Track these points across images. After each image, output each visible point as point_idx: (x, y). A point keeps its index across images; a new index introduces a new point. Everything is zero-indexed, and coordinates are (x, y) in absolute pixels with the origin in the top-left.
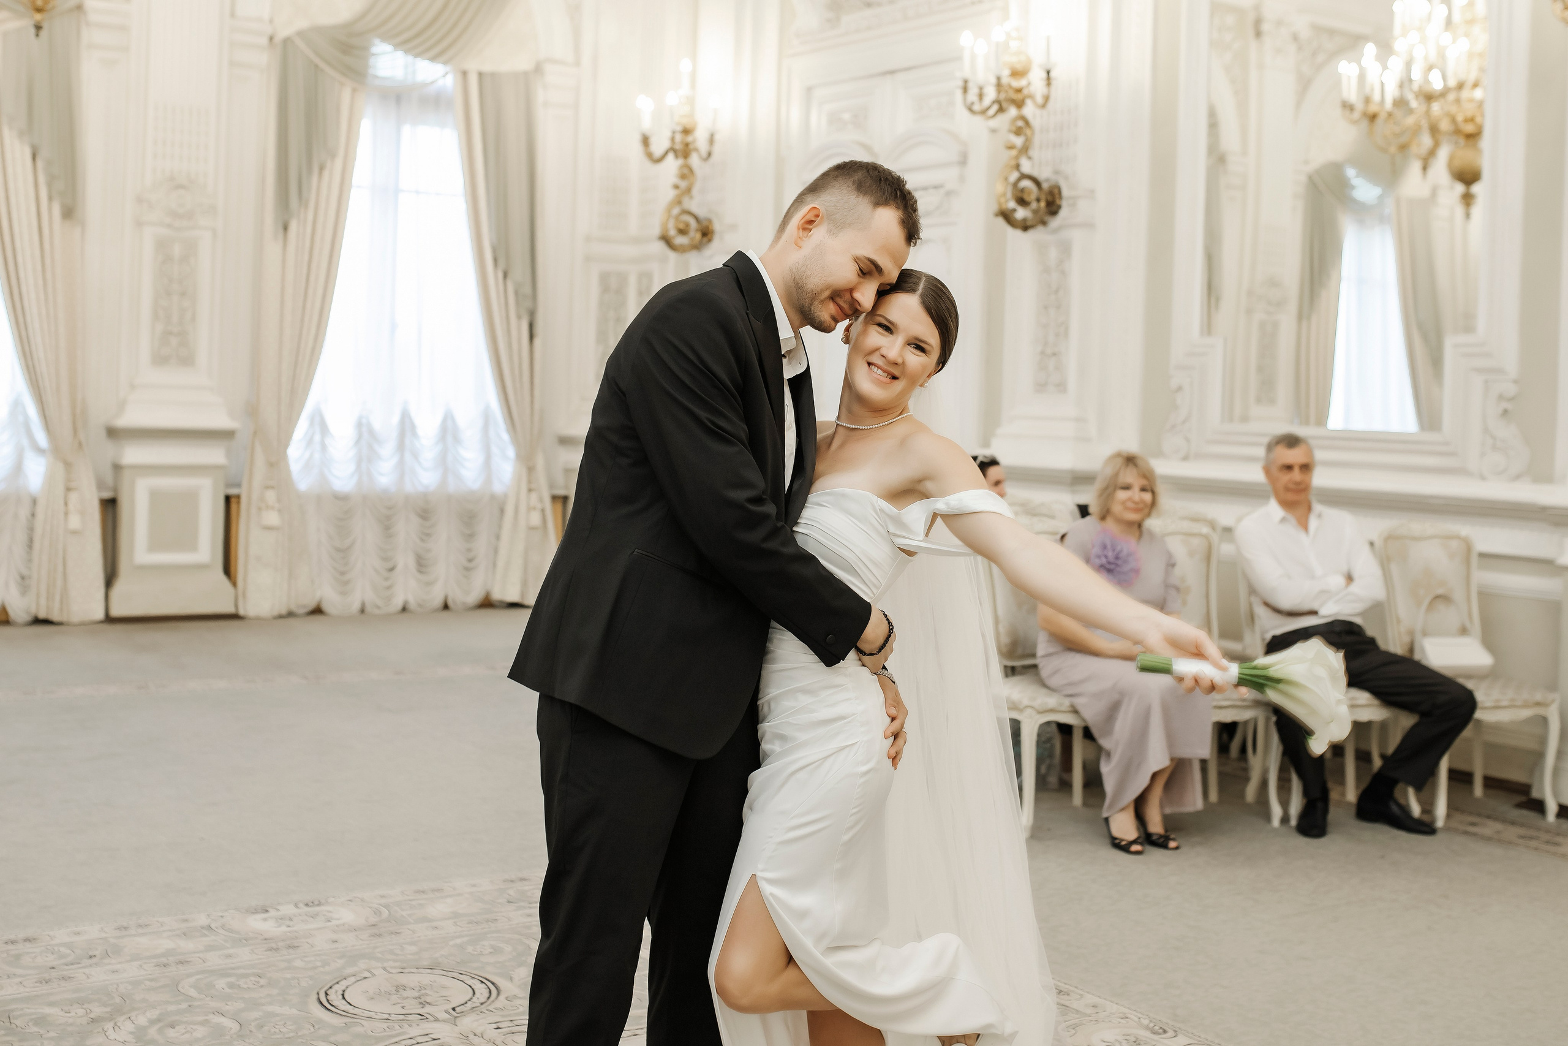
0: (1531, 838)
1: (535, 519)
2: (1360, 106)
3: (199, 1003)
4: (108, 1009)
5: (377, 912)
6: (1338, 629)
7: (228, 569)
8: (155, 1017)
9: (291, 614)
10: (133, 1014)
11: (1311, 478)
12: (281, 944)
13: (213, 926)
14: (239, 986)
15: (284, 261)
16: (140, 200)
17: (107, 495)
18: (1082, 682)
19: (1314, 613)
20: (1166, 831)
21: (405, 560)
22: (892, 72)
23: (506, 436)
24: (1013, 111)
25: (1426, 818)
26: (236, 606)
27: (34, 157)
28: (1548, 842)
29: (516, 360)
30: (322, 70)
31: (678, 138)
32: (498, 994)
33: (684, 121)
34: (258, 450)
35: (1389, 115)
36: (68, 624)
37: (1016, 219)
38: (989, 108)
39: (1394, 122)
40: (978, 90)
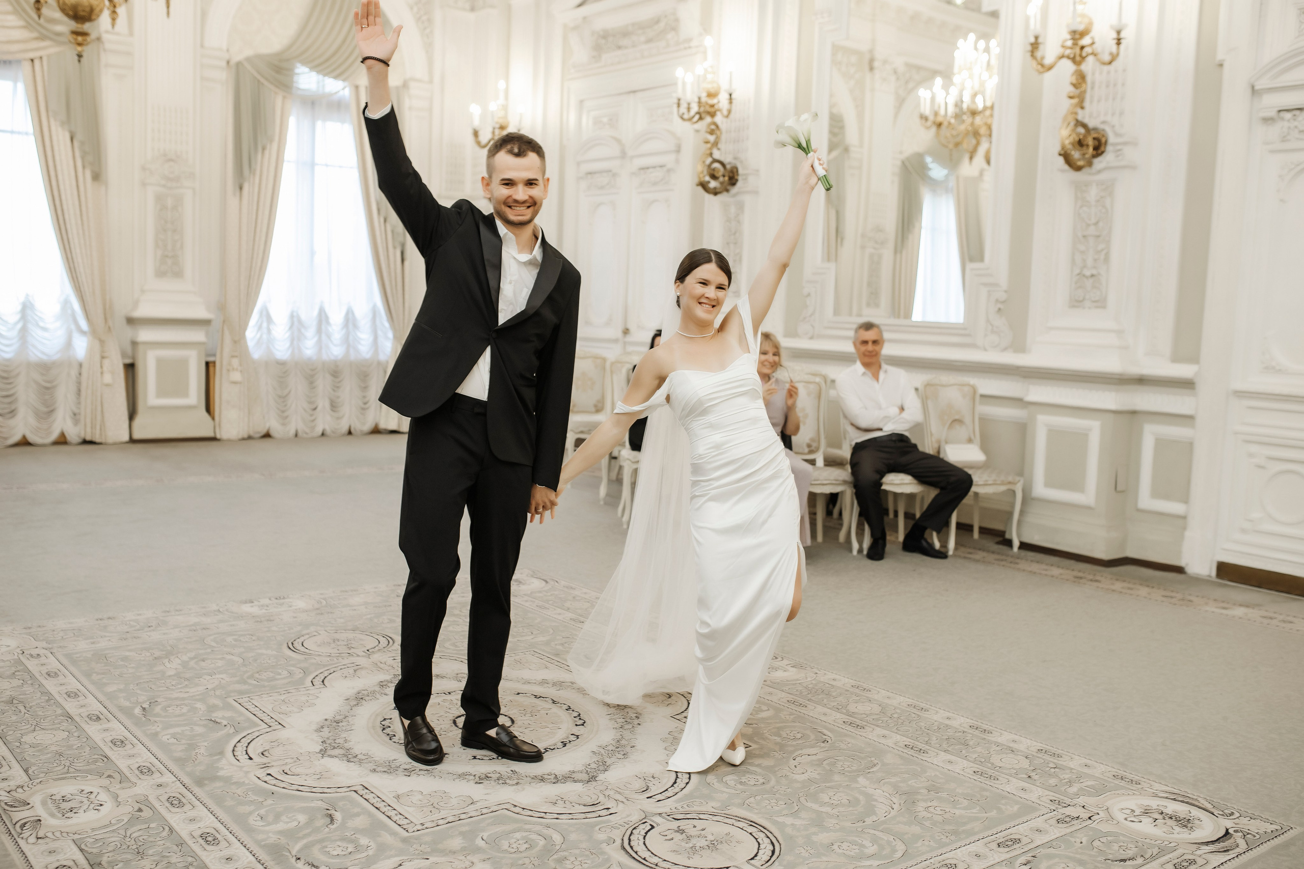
0: (1002, 560)
2: (931, 118)
3: (218, 649)
4: (164, 653)
5: (319, 602)
6: (894, 439)
7: (209, 409)
8: (192, 656)
9: (250, 438)
10: (179, 655)
11: (881, 349)
12: (263, 619)
13: (221, 610)
14: (240, 640)
15: (240, 210)
16: (144, 169)
17: (128, 361)
19: (881, 429)
21: (323, 403)
22: (634, 92)
23: (387, 325)
24: (708, 119)
25: (943, 550)
26: (215, 432)
27: (72, 139)
28: (1011, 562)
29: (393, 274)
30: (263, 84)
31: (497, 132)
32: (394, 642)
33: (501, 121)
34: (227, 333)
35: (950, 123)
36: (105, 444)
37: (710, 188)
38: (693, 117)
39: (953, 128)
40: (687, 105)
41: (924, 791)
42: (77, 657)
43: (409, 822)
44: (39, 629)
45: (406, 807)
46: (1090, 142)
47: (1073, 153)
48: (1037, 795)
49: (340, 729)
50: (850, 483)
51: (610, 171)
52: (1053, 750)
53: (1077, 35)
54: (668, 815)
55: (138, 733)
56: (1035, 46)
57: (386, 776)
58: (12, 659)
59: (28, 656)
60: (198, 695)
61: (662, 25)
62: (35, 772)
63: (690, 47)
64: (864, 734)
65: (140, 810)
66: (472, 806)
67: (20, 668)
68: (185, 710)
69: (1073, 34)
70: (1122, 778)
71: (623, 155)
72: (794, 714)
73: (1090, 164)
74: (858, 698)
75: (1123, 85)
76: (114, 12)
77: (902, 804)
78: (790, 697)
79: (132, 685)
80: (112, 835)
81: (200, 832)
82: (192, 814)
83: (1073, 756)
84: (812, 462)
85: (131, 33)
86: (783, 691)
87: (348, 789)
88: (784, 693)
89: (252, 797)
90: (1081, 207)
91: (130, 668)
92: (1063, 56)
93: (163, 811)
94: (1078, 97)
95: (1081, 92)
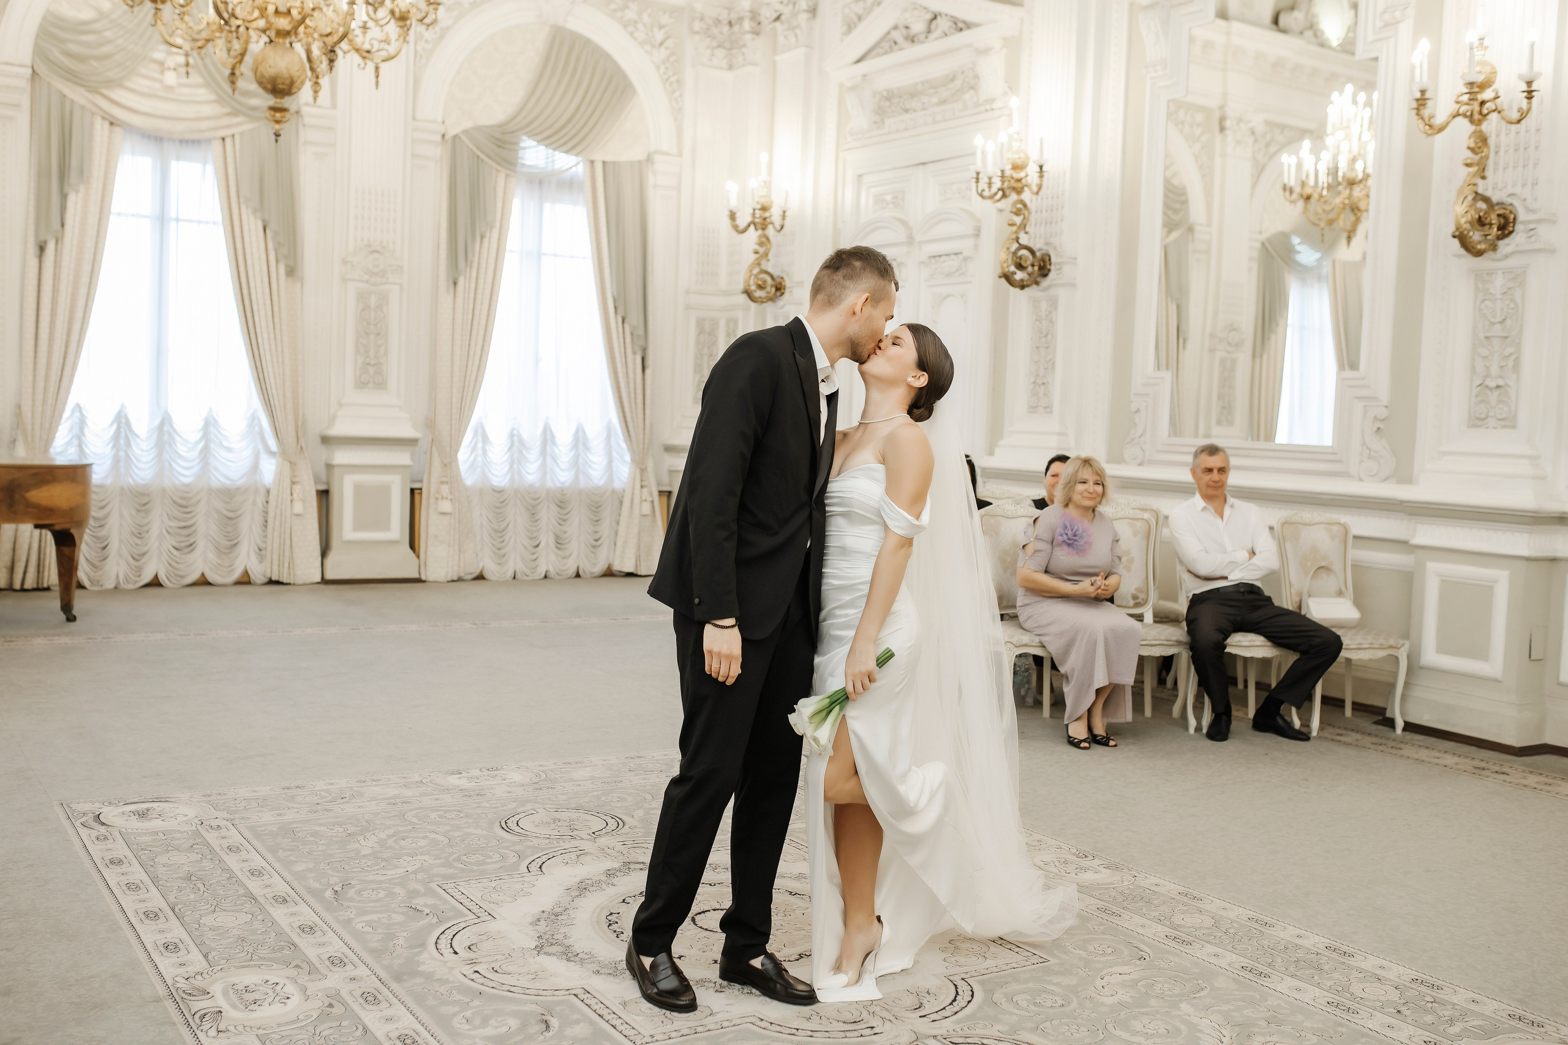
0: (1381, 744)
1: (646, 509)
2: (1298, 189)
3: (420, 826)
4: (359, 829)
5: (537, 775)
6: (1242, 590)
7: (413, 545)
8: (390, 834)
9: (460, 580)
10: (376, 832)
11: (1227, 478)
12: (472, 793)
13: (424, 781)
14: (446, 817)
15: (454, 308)
16: (345, 262)
17: (322, 487)
18: (1048, 625)
19: (1226, 578)
20: (1107, 735)
21: (547, 540)
22: (924, 164)
23: (624, 445)
24: (1014, 197)
25: (1304, 730)
26: (420, 573)
27: (264, 229)
28: (1392, 747)
29: (632, 385)
30: (483, 160)
31: (758, 213)
32: (624, 825)
33: (763, 200)
34: (435, 454)
35: (1321, 196)
36: (294, 584)
37: (1015, 280)
38: (996, 194)
39: (1325, 202)
40: (987, 180)
41: (1264, 1023)
42: (261, 831)
43: (637, 1033)
44: (219, 797)
45: (634, 1016)
46: (1494, 219)
47: (1471, 234)
48: (1406, 1034)
49: (559, 923)
52: (1432, 981)
53: (1475, 88)
54: (944, 1038)
55: (330, 919)
56: (1421, 101)
57: (611, 978)
58: (190, 830)
59: (208, 827)
60: (397, 878)
61: (958, 83)
62: (216, 958)
63: (992, 109)
64: (1190, 952)
65: (331, 1006)
66: (711, 1018)
67: (198, 840)
68: (382, 894)
69: (1469, 86)
70: (1520, 1019)
71: (910, 240)
72: (1104, 925)
73: (1494, 248)
74: (1185, 908)
75: (1537, 148)
76: (317, 84)
77: (1234, 1038)
78: (1101, 904)
79: (322, 865)
80: (299, 1032)
81: (397, 1034)
82: (388, 1012)
83: (1457, 989)
85: (334, 106)
86: (1093, 897)
87: (567, 992)
88: (1093, 899)
89: (457, 997)
90: (1484, 300)
91: (320, 844)
92: (1457, 115)
93: (356, 1008)
94: (1477, 164)
95: (1482, 158)
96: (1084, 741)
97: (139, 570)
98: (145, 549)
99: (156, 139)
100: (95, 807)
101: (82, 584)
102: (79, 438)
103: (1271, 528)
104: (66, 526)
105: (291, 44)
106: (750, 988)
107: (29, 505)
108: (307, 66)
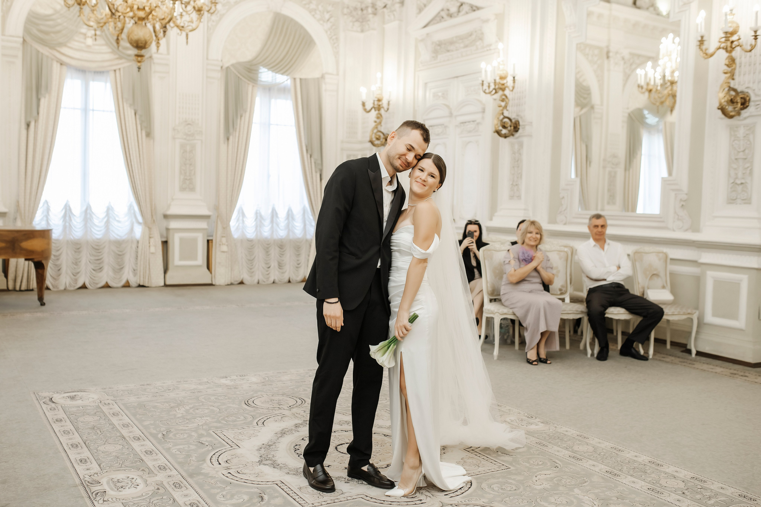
0: (684, 362)
2: (645, 87)
3: (206, 403)
4: (176, 404)
5: (264, 379)
6: (614, 286)
7: (208, 267)
8: (191, 407)
9: (232, 284)
10: (184, 406)
11: (606, 230)
12: (232, 387)
13: (209, 382)
14: (218, 399)
15: (228, 151)
16: (174, 129)
17: (164, 240)
18: (517, 303)
19: (605, 280)
20: (547, 357)
21: (274, 264)
22: (457, 77)
23: (311, 217)
24: (501, 92)
25: (646, 355)
26: (212, 281)
27: (135, 114)
28: (690, 364)
29: (315, 188)
30: (241, 79)
31: (376, 103)
32: (305, 402)
33: (379, 96)
34: (219, 223)
35: (657, 90)
36: (151, 287)
37: (502, 134)
38: (492, 91)
39: (659, 93)
40: (487, 85)
41: (615, 499)
42: (129, 405)
43: (305, 502)
44: (110, 389)
45: (304, 494)
46: (739, 100)
47: (727, 107)
48: (687, 504)
49: (271, 450)
50: (585, 313)
51: (443, 125)
52: (701, 478)
53: (728, 35)
55: (160, 448)
56: (702, 42)
57: (294, 476)
58: (95, 406)
59: (103, 404)
60: (193, 428)
61: (473, 37)
62: (104, 466)
63: (490, 50)
64: (581, 464)
65: (158, 489)
66: (342, 495)
67: (99, 410)
68: (186, 436)
69: (725, 34)
70: (744, 497)
71: (451, 115)
72: (539, 450)
73: (739, 114)
74: (580, 442)
75: (760, 64)
76: (158, 43)
77: (599, 505)
78: (538, 441)
79: (158, 422)
80: (142, 501)
81: (189, 502)
82: (186, 492)
83: (714, 482)
84: (563, 300)
85: (168, 53)
86: (534, 437)
87: (273, 483)
88: (534, 438)
89: (219, 485)
90: (734, 141)
91: (157, 412)
92: (719, 48)
93: (170, 490)
94: (730, 72)
95: (732, 69)
96: (535, 361)
97: (76, 281)
98: (78, 271)
99: (82, 71)
100: (50, 394)
101: (48, 287)
102: (47, 216)
103: (629, 255)
104: (40, 259)
105: (145, 24)
106: (362, 481)
107: (22, 249)
108: (153, 34)
